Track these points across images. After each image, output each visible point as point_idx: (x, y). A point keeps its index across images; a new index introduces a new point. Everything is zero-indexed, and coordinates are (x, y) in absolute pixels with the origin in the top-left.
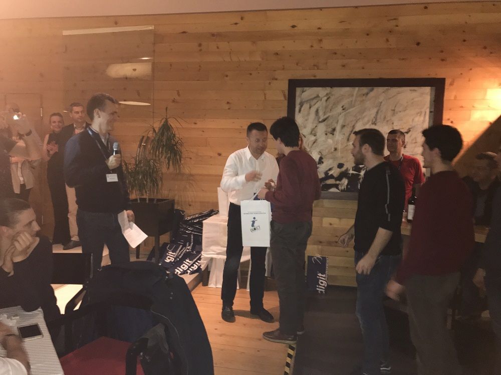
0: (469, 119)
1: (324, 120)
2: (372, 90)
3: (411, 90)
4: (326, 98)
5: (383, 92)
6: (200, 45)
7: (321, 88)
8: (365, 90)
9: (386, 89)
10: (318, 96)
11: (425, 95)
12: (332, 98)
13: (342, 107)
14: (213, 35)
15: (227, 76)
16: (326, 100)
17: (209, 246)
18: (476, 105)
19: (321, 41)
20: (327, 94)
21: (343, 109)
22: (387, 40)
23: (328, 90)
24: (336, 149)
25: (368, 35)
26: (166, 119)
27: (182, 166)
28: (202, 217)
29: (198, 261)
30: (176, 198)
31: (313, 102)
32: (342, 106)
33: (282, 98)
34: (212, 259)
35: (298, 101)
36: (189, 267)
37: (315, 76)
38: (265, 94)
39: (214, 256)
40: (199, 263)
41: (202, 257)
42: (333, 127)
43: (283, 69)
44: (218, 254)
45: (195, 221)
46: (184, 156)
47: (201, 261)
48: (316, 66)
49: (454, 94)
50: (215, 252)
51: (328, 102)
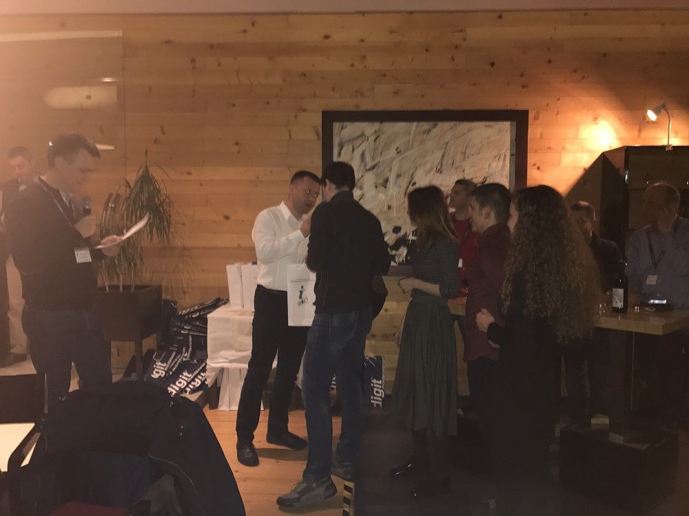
0: (559, 163)
1: (373, 168)
2: (435, 126)
3: (485, 126)
4: (374, 137)
5: (450, 129)
6: (193, 61)
7: (367, 123)
8: (425, 125)
9: (454, 125)
10: (363, 134)
11: (503, 132)
12: (383, 137)
13: (397, 149)
14: (212, 47)
15: (234, 105)
16: (375, 141)
17: (217, 351)
18: (567, 146)
19: (365, 57)
20: (375, 132)
21: (398, 153)
22: (453, 59)
23: (377, 125)
24: (389, 207)
25: (427, 50)
26: (146, 168)
27: (171, 236)
28: (204, 309)
29: (202, 374)
30: (164, 284)
31: (357, 143)
32: (395, 147)
33: (314, 137)
34: (222, 370)
35: (336, 141)
36: (189, 383)
37: (358, 107)
38: (290, 132)
39: (226, 365)
40: (203, 377)
41: (207, 367)
42: (385, 177)
43: (314, 96)
44: (231, 361)
45: (194, 316)
46: (173, 222)
47: (207, 374)
48: (359, 93)
49: (539, 131)
50: (227, 359)
51: (377, 142)
